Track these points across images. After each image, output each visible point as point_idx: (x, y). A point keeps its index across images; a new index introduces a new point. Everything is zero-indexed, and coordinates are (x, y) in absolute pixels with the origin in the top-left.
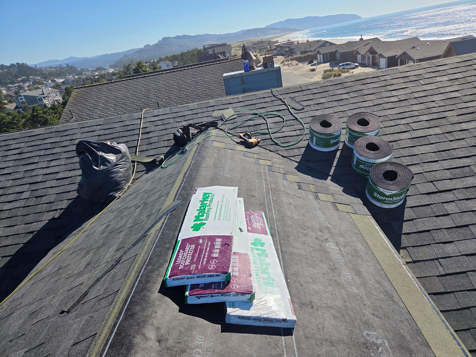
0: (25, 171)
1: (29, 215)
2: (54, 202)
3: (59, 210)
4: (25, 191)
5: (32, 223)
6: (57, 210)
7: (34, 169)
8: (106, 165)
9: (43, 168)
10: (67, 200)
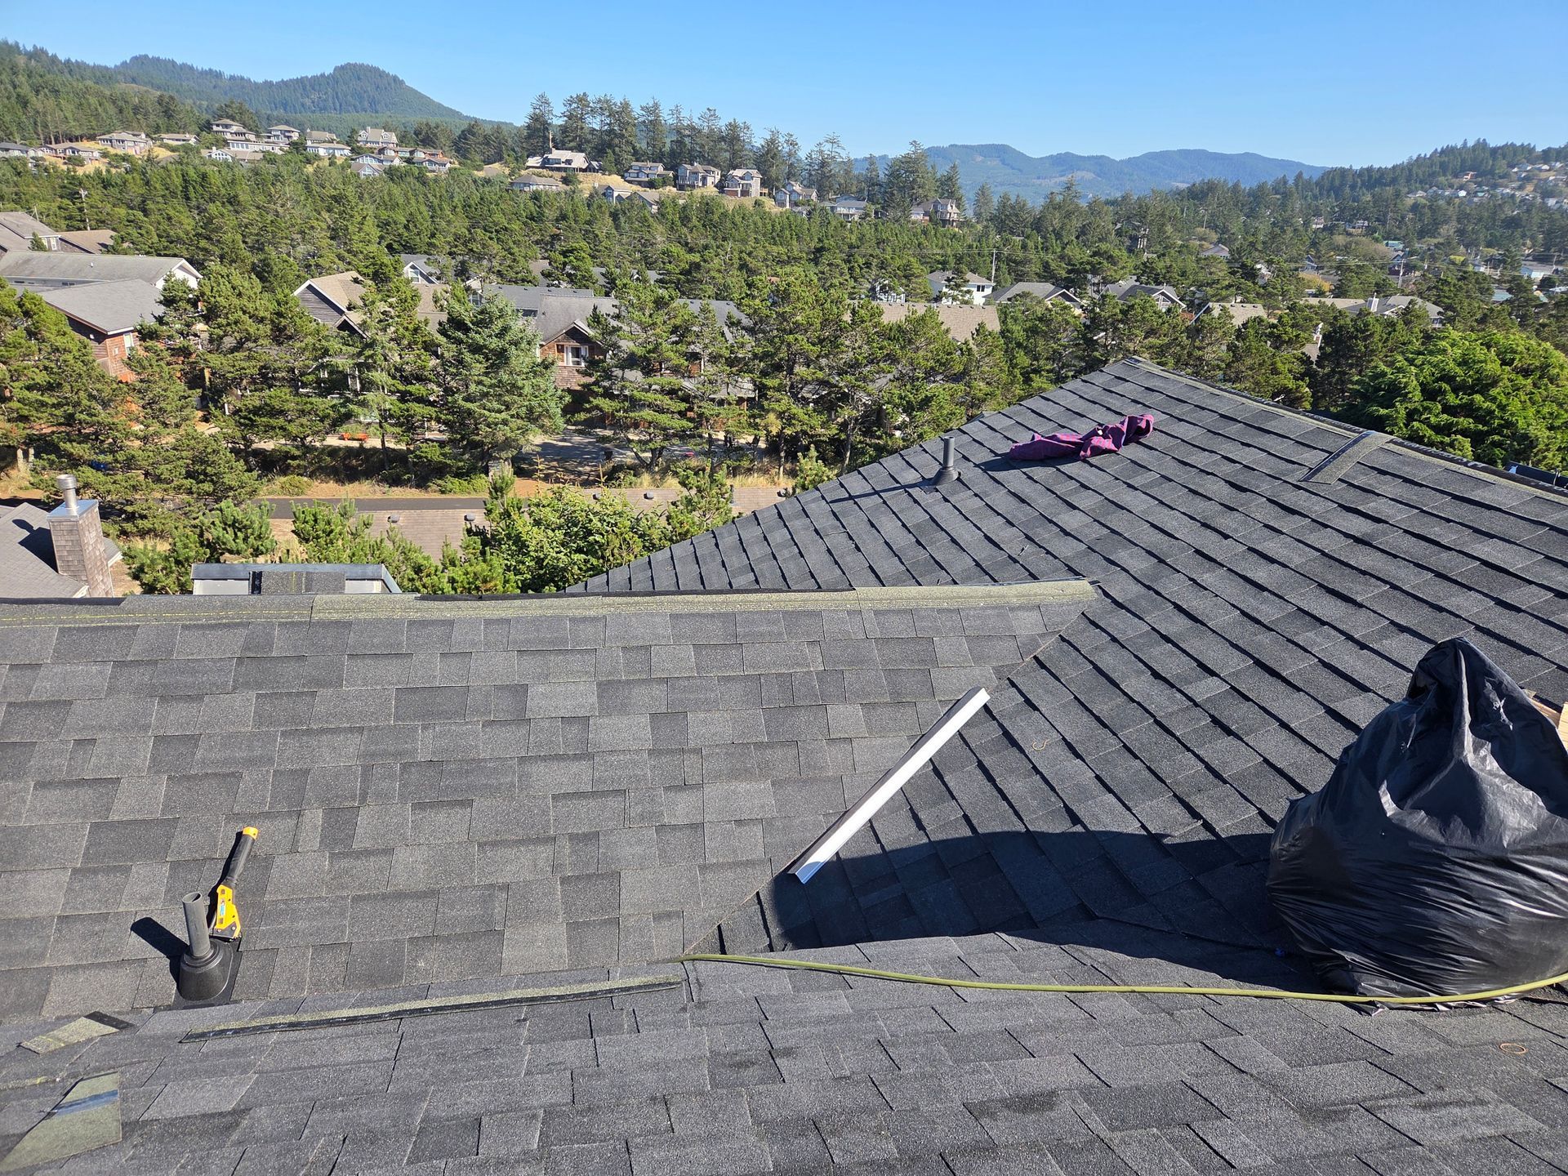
0: (1299, 609)
1: (1136, 757)
2: (1225, 782)
3: (1201, 822)
4: (1218, 676)
5: (1110, 791)
6: (1195, 815)
7: (1324, 623)
8: (1444, 826)
9: (1350, 638)
10: (1261, 813)
